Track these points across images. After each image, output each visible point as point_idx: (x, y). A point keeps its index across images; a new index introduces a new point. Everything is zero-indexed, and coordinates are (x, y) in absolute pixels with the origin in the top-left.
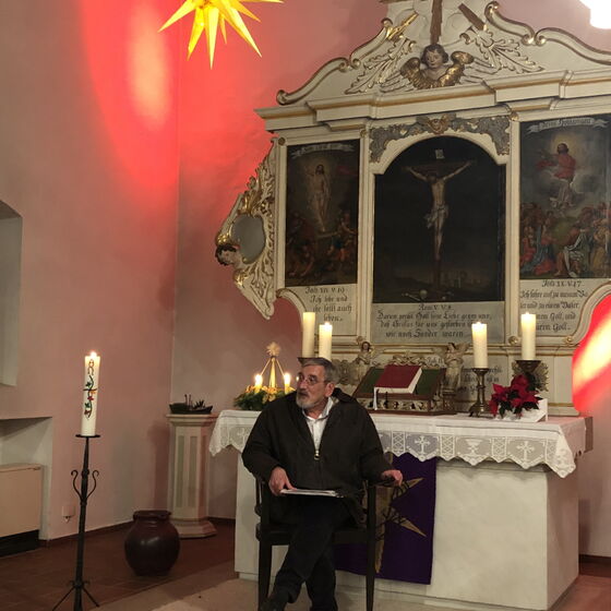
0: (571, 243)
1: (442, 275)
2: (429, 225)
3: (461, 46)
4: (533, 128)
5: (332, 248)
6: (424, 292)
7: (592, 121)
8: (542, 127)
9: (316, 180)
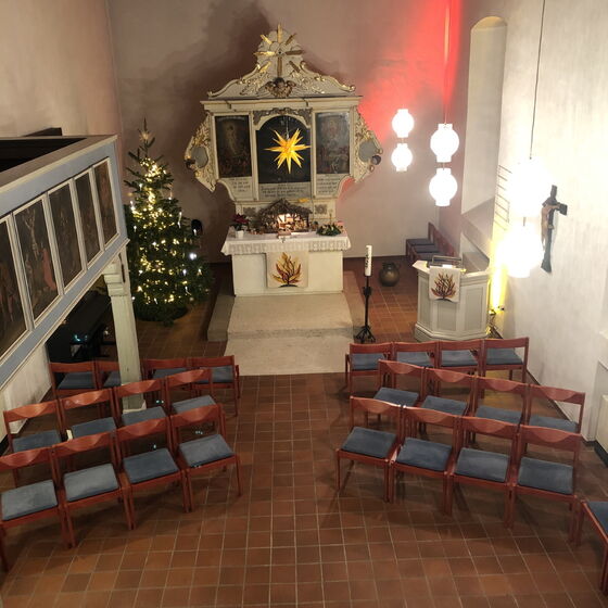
3: (290, 79)
4: (320, 116)
5: (239, 162)
9: (230, 132)
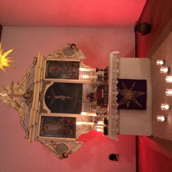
0: (72, 69)
1: (76, 97)
2: (65, 100)
4: (47, 76)
5: (67, 124)
6: (80, 101)
7: (47, 64)
8: (47, 74)
9: (49, 128)
